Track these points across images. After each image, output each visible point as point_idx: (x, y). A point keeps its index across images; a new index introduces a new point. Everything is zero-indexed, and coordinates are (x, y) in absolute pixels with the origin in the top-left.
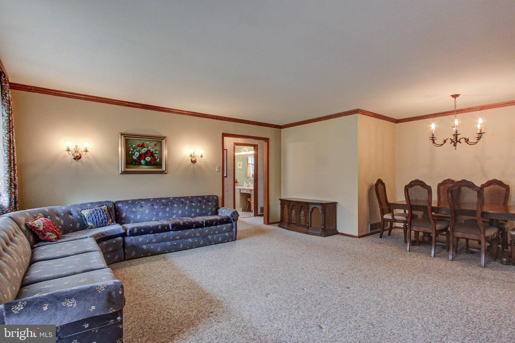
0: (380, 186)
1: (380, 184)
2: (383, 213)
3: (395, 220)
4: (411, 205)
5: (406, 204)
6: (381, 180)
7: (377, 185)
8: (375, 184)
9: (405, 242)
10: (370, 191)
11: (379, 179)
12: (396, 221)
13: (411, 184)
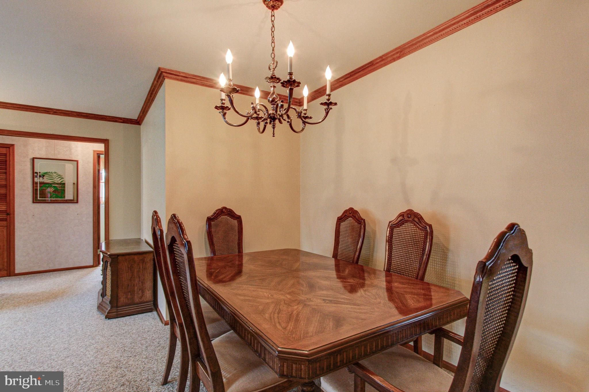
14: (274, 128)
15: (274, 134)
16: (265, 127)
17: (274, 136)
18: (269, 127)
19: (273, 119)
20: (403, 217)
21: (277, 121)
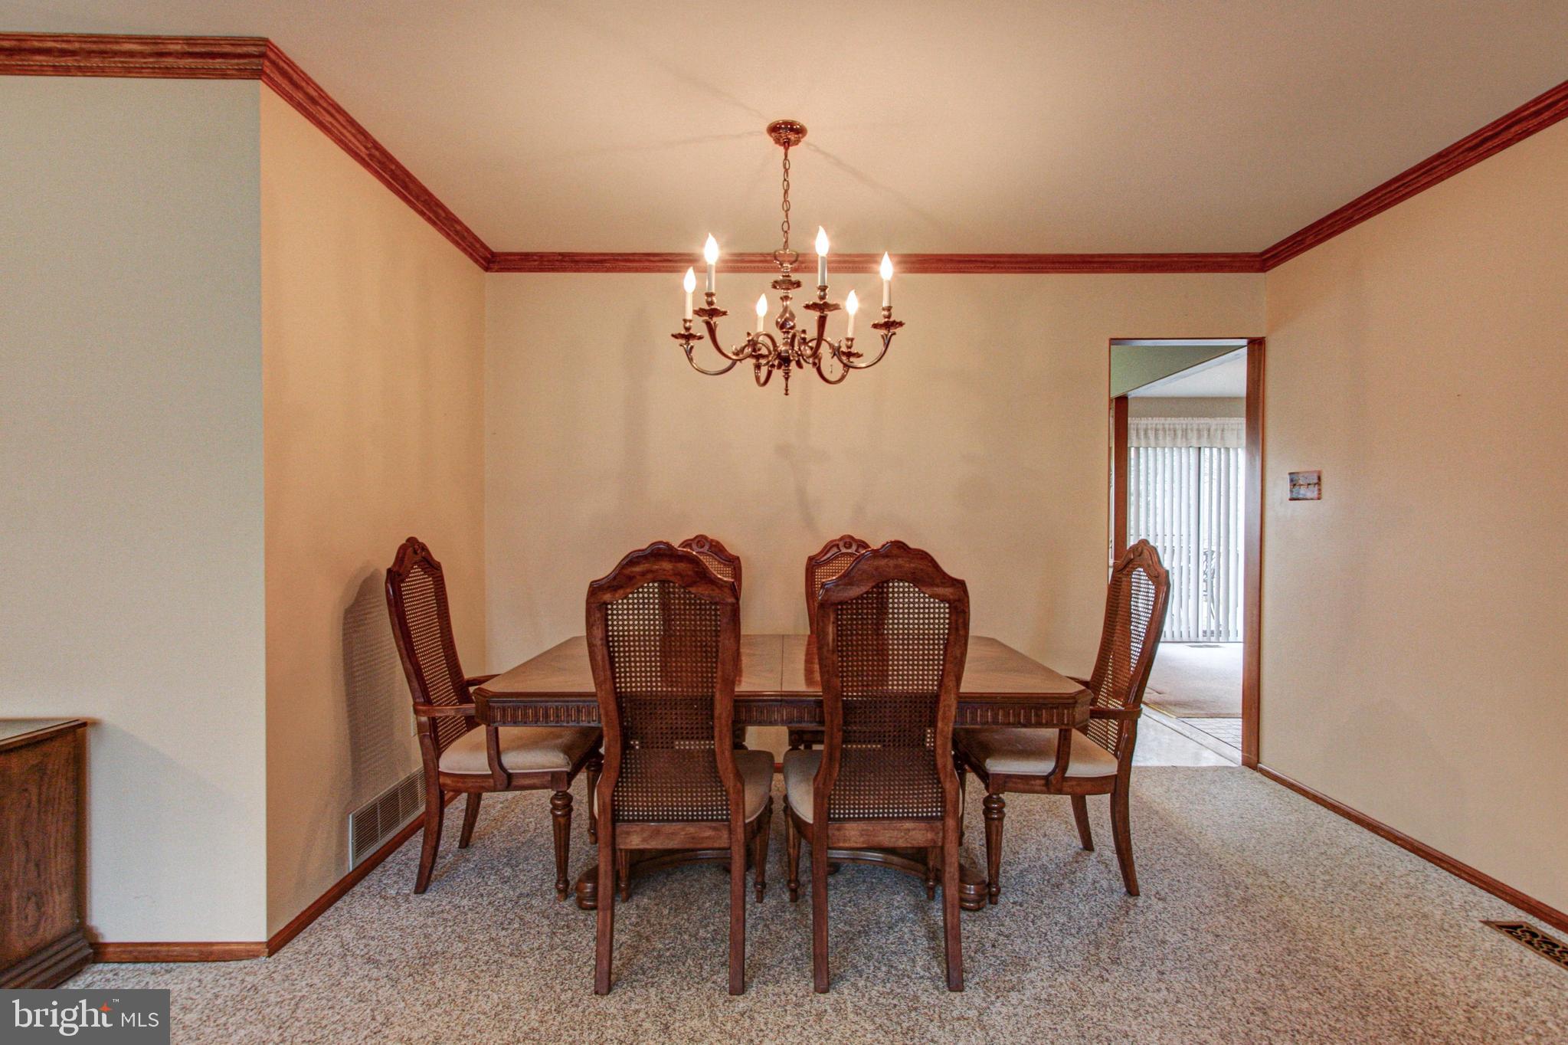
0: (417, 579)
1: (417, 573)
2: (435, 739)
3: (510, 776)
4: (619, 697)
5: (591, 688)
6: (424, 548)
7: (395, 576)
8: (389, 571)
9: (560, 891)
10: (353, 617)
11: (412, 541)
12: (515, 783)
13: (627, 571)
14: (787, 379)
15: (787, 390)
16: (769, 373)
17: (787, 394)
18: (778, 374)
19: (784, 361)
20: (838, 548)
21: (793, 365)
